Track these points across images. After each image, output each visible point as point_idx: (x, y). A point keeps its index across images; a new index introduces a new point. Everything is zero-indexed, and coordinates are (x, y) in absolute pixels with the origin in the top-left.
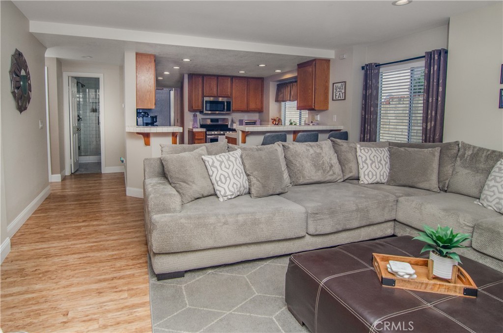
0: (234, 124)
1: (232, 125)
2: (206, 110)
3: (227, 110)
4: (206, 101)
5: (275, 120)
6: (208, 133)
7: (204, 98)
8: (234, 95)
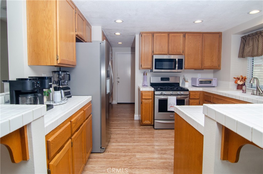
0: (186, 83)
1: (183, 83)
2: (156, 68)
3: (179, 68)
4: (156, 59)
5: (239, 79)
6: (156, 93)
7: (154, 56)
8: (186, 52)
